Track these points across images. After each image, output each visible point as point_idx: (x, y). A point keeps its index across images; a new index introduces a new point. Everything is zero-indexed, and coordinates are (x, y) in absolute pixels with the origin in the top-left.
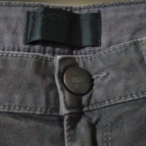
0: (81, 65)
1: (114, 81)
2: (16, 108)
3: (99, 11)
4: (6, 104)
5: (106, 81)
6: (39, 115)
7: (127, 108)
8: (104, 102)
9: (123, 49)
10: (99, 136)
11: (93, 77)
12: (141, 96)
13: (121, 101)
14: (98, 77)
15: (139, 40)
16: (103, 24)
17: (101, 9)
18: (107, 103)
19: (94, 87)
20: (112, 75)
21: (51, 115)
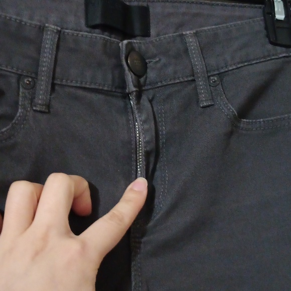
0: (137, 49)
1: (165, 65)
2: (88, 83)
3: (148, 5)
4: (79, 80)
5: (159, 65)
6: (107, 91)
7: (176, 88)
8: (157, 83)
9: (172, 39)
10: (155, 109)
11: (147, 61)
12: (186, 80)
13: (171, 83)
14: (152, 61)
15: (184, 33)
16: (151, 17)
17: (150, 4)
18: (160, 84)
19: (148, 70)
20: (164, 60)
21: (115, 92)
